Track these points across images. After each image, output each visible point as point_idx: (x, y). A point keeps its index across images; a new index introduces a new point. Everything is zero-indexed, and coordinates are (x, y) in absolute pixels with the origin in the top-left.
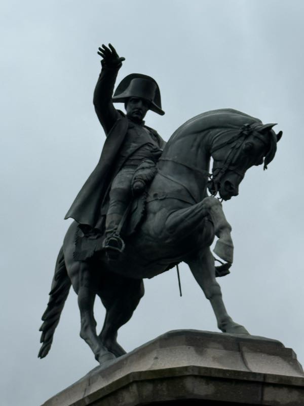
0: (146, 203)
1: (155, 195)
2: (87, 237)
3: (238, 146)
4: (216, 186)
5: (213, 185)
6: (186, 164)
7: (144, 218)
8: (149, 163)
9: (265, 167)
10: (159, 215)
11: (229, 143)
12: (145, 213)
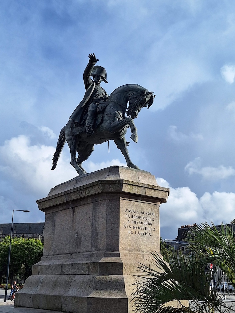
0: (103, 117)
1: (107, 114)
2: (76, 127)
3: (139, 99)
4: (130, 113)
5: (129, 113)
6: (119, 103)
7: (102, 122)
8: (103, 101)
9: (148, 108)
10: (108, 122)
11: (136, 97)
12: (102, 121)
